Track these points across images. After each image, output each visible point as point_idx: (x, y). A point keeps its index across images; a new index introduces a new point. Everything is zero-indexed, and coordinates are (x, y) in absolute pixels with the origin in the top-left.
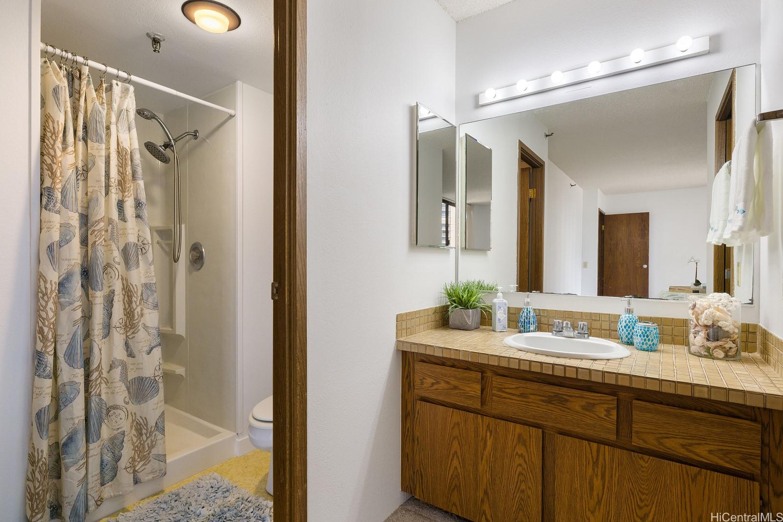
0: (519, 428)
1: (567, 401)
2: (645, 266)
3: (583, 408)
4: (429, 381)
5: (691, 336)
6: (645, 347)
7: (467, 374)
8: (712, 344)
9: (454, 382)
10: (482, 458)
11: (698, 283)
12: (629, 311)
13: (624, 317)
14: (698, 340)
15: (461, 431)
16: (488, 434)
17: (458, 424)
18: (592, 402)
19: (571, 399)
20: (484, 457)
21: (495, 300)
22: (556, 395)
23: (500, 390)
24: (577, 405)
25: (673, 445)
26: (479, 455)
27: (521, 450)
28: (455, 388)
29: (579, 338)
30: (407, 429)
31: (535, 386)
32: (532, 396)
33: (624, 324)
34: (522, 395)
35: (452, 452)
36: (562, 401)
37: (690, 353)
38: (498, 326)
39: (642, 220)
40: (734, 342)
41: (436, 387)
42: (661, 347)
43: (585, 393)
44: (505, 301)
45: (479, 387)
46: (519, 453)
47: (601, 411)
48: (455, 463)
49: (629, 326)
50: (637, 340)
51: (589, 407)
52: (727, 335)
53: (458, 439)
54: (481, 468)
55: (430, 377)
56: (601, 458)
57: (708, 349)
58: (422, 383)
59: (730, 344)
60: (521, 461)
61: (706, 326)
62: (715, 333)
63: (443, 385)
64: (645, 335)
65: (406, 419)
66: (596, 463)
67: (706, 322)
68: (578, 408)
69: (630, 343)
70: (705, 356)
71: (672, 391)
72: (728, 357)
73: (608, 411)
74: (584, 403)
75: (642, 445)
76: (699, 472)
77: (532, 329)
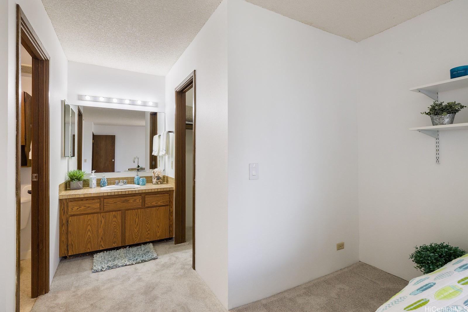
0: (114, 213)
1: (129, 200)
2: (113, 160)
3: (133, 201)
4: (76, 208)
5: (153, 180)
6: (143, 184)
7: (94, 201)
8: (157, 181)
9: (88, 205)
10: (100, 227)
11: (138, 166)
12: (138, 175)
13: (136, 177)
14: (155, 181)
15: (91, 222)
16: (103, 219)
17: (90, 220)
18: (136, 199)
19: (130, 200)
20: (101, 227)
21: (91, 176)
22: (125, 200)
23: (107, 203)
24: (131, 201)
25: (154, 204)
26: (99, 226)
27: (115, 219)
28: (89, 207)
29: (124, 185)
30: (63, 230)
31: (119, 199)
32: (118, 202)
33: (136, 179)
34: (115, 203)
35: (87, 230)
36: (127, 201)
37: (153, 184)
38: (93, 186)
39: (112, 138)
40: (162, 180)
41: (79, 209)
42: (146, 184)
43: (134, 197)
44: (95, 176)
45: (99, 204)
46: (114, 221)
47: (138, 201)
48: (89, 233)
49: (138, 180)
50: (141, 183)
51: (135, 200)
52: (161, 178)
53: (90, 225)
54: (100, 231)
55: (76, 206)
56: (138, 213)
57: (157, 182)
58: (72, 209)
59: (161, 180)
60: (115, 223)
61: (156, 177)
62: (158, 178)
63: (83, 208)
64: (143, 181)
65: (62, 226)
66: (136, 215)
67: (156, 176)
68: (132, 202)
69: (139, 184)
70: (157, 184)
71: (154, 191)
72: (161, 183)
73: (139, 200)
74: (133, 200)
75: (147, 206)
76: (159, 208)
77: (106, 185)
